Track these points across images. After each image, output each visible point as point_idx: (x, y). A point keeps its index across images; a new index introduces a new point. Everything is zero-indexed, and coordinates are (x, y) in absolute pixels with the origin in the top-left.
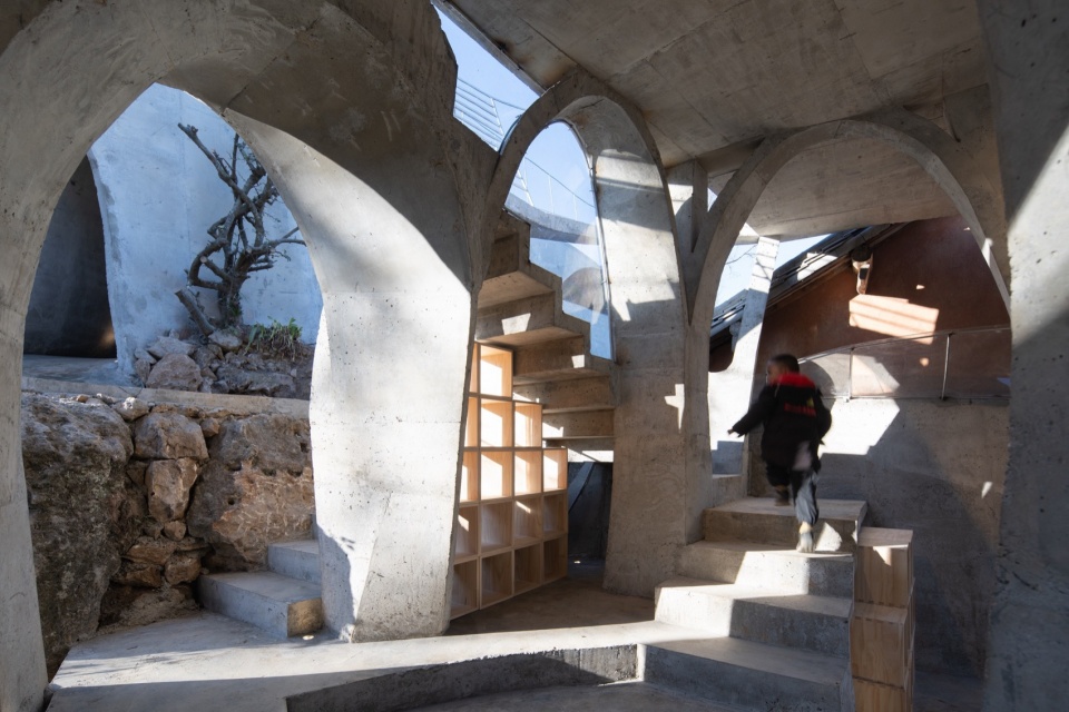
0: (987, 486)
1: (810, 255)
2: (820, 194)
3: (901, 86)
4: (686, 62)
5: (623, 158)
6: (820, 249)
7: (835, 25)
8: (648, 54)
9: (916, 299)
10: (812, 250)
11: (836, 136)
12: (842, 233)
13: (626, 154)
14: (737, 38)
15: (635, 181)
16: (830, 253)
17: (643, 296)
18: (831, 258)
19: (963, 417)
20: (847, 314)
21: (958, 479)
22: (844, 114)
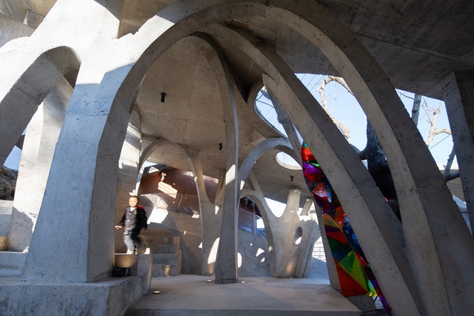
0: (185, 232)
1: (152, 167)
2: (162, 154)
3: (187, 143)
4: (158, 118)
5: (132, 127)
6: (155, 166)
7: (185, 129)
8: (152, 113)
9: (173, 187)
10: (153, 166)
11: (173, 145)
12: (160, 165)
13: (134, 127)
14: (169, 121)
15: (133, 134)
16: (158, 169)
17: (127, 163)
18: (157, 170)
19: (181, 216)
20: (158, 186)
21: (180, 230)
22: (177, 142)
